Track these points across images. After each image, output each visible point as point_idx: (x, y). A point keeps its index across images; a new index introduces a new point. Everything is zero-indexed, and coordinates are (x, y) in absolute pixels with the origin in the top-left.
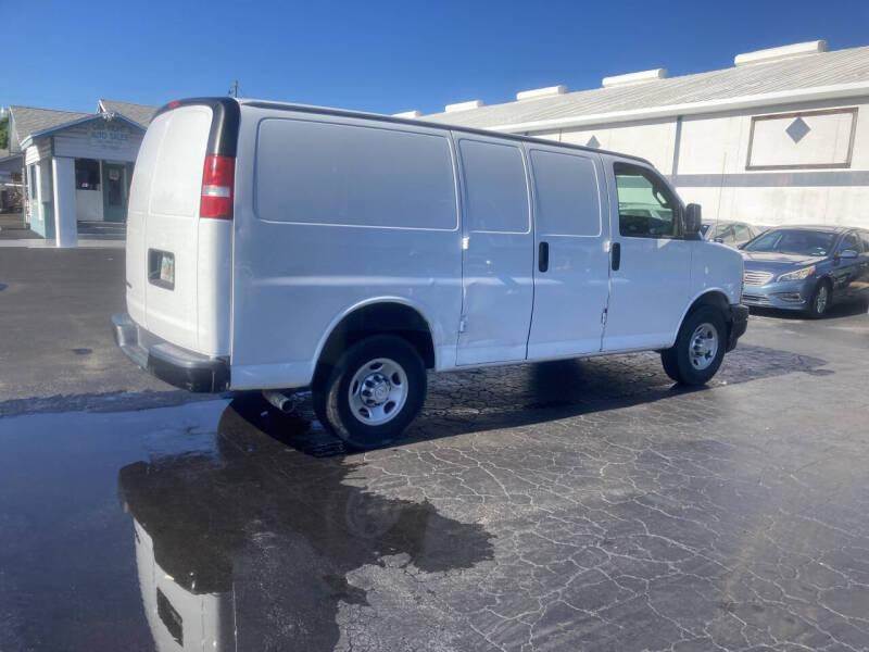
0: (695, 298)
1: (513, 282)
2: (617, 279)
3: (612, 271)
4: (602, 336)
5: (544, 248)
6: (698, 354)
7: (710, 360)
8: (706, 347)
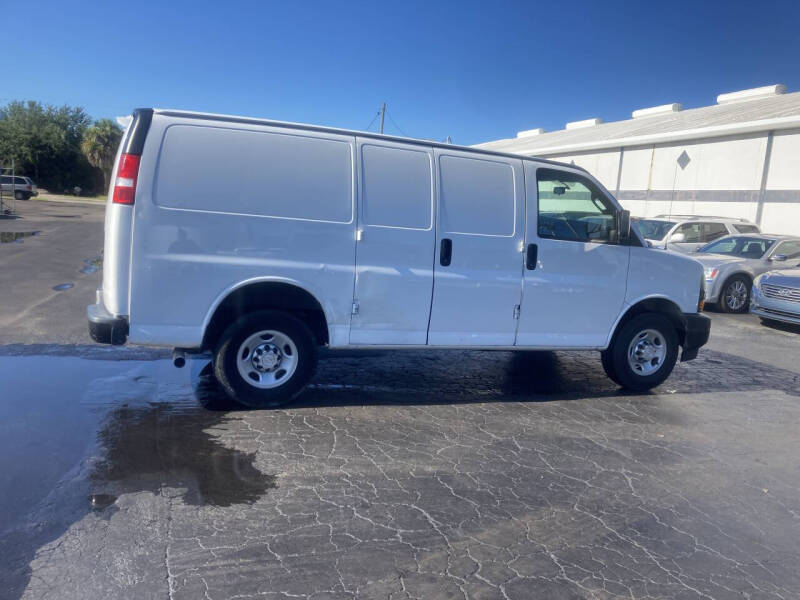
0: (633, 303)
1: (411, 273)
2: (532, 278)
3: (527, 271)
4: (516, 332)
5: (447, 245)
6: (642, 360)
7: (657, 367)
8: (650, 353)
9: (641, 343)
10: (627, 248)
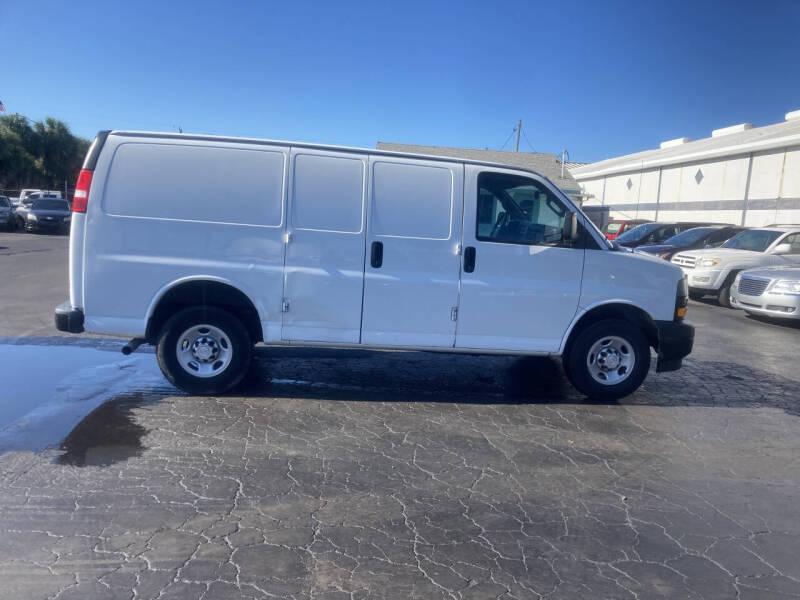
1: (341, 274)
3: (464, 274)
4: (456, 334)
5: (378, 248)
6: (606, 369)
8: (614, 362)
9: (604, 351)
10: (581, 251)
